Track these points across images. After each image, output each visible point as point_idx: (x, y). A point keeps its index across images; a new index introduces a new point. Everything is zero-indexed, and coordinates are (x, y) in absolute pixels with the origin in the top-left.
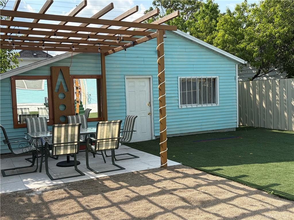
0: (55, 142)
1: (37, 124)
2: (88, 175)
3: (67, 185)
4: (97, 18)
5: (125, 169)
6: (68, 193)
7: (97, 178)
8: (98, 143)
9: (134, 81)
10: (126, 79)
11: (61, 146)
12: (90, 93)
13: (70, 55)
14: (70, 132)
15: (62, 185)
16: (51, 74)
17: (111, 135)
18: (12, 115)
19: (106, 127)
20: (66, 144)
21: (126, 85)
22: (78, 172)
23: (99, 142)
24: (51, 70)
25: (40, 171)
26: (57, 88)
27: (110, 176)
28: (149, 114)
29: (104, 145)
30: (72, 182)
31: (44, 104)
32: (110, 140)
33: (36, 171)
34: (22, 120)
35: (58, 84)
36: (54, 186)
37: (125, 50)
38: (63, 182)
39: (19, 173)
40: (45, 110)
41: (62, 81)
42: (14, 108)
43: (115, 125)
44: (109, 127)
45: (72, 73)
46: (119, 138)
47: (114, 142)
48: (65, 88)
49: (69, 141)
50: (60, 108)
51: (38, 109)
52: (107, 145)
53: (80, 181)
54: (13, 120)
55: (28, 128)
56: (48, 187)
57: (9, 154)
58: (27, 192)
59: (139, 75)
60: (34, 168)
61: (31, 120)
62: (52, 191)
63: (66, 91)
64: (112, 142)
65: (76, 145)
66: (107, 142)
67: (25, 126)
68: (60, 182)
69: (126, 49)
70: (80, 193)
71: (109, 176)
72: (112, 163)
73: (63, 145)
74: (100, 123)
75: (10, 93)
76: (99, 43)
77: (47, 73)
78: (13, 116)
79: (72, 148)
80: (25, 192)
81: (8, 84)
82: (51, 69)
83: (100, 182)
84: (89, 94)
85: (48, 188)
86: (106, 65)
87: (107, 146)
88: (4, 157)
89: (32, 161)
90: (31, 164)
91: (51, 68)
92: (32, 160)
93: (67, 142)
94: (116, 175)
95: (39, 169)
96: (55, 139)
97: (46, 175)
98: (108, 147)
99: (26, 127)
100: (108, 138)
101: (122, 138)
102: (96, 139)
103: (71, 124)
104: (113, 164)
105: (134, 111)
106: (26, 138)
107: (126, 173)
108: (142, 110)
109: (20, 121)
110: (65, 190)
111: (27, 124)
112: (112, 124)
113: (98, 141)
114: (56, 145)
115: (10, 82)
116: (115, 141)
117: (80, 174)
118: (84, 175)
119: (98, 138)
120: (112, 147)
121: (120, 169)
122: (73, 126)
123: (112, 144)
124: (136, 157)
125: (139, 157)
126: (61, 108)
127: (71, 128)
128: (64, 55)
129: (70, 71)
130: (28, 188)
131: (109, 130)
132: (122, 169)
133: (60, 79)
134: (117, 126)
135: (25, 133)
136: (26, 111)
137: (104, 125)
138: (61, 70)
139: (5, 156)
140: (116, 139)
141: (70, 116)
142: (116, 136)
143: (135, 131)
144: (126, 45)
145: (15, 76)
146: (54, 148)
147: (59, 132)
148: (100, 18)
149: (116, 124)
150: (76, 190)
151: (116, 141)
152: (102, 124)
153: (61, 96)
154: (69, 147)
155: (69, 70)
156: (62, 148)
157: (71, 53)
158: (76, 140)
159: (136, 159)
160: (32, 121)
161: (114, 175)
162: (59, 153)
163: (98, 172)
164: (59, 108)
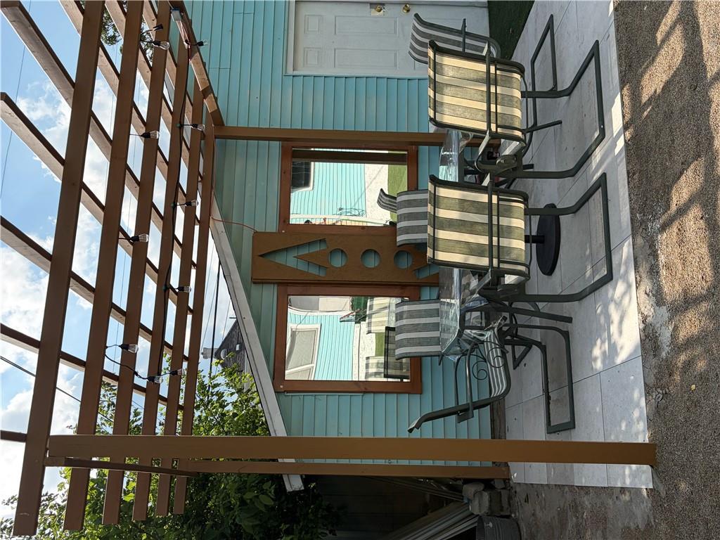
0: (484, 262)
1: (415, 328)
2: (603, 167)
3: (638, 227)
4: (74, 87)
5: (597, 41)
6: (682, 211)
7: (626, 127)
8: (499, 130)
9: (304, 48)
10: (296, 73)
11: (499, 246)
12: (335, 210)
13: (221, 226)
14: (454, 215)
15: (640, 241)
16: (274, 283)
17: (475, 85)
18: (384, 395)
19: (447, 99)
20: (495, 229)
21: (316, 74)
22: (588, 200)
23: (497, 126)
24: (263, 283)
25: (569, 320)
26: (314, 271)
27: (623, 83)
28: (408, 11)
29: (507, 110)
30: (632, 209)
31: (358, 325)
32: (493, 89)
33: (566, 335)
34: (398, 373)
35: (302, 266)
36: (641, 269)
37: (201, 44)
38: (625, 240)
39: (566, 382)
40: (374, 316)
41: (296, 255)
42: (364, 390)
43: (442, 69)
44: (449, 88)
45: (272, 226)
46: (490, 61)
47: (499, 78)
48: (316, 249)
49: (484, 219)
50: (373, 266)
51: (369, 332)
52: (509, 101)
53: (629, 182)
54: (398, 393)
55: (423, 354)
56: (642, 288)
57: (495, 411)
58: (655, 356)
59: (286, 31)
60: (553, 340)
61: (401, 344)
62: (663, 272)
63: (323, 247)
64: (499, 81)
65: (499, 200)
66: (499, 101)
67: (417, 361)
68: (625, 251)
69: (198, 41)
70: (692, 166)
71: (622, 89)
72: (566, 98)
73: (495, 239)
74: (432, 116)
75: (322, 398)
76: (178, 125)
77: (269, 295)
78: (386, 393)
79: (508, 213)
80: (654, 361)
81: (296, 400)
82: (259, 283)
83: (646, 113)
84: (339, 212)
85: (647, 285)
86: (253, 124)
87: (512, 101)
88: (503, 427)
89: (523, 348)
90: (536, 352)
91: (255, 283)
92: (520, 350)
93: (487, 227)
94: (620, 65)
95: (560, 325)
96: (473, 260)
97: (584, 300)
98: (516, 100)
99: (421, 359)
100: (485, 94)
101: (489, 47)
102: (485, 132)
103: (430, 208)
104: (569, 94)
105: (395, 54)
106: (457, 357)
107: (617, 30)
108: (395, 32)
109: (402, 377)
110: (664, 227)
111: (411, 355)
112: (439, 78)
113: (493, 127)
114: (495, 262)
115: (288, 394)
116: (498, 72)
117: (600, 190)
118: (604, 175)
119: (483, 126)
120: (515, 85)
121: (593, 59)
122: (435, 201)
123: (508, 83)
124: (550, 27)
125: (552, 16)
126: (372, 262)
127: (441, 211)
128: (220, 243)
129: (267, 231)
130: (635, 351)
131: (457, 89)
132: (595, 53)
133: (290, 260)
134: (448, 61)
135: (440, 364)
136: (373, 364)
137: (442, 104)
138: (261, 256)
139: (497, 422)
140: (492, 69)
141: (397, 238)
142: (482, 67)
143: (464, 26)
144: (186, 41)
145: (273, 379)
146: (502, 266)
147: (452, 246)
148: (74, 79)
149: (441, 65)
150: (670, 188)
151: (496, 69)
152: (438, 109)
153: (338, 262)
154: (504, 221)
155: (265, 233)
156: (504, 242)
157: (214, 224)
158: (484, 198)
159: (556, 24)
160: (405, 342)
161: (620, 72)
162: (521, 255)
163: (596, 134)
164: (373, 269)
